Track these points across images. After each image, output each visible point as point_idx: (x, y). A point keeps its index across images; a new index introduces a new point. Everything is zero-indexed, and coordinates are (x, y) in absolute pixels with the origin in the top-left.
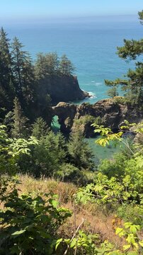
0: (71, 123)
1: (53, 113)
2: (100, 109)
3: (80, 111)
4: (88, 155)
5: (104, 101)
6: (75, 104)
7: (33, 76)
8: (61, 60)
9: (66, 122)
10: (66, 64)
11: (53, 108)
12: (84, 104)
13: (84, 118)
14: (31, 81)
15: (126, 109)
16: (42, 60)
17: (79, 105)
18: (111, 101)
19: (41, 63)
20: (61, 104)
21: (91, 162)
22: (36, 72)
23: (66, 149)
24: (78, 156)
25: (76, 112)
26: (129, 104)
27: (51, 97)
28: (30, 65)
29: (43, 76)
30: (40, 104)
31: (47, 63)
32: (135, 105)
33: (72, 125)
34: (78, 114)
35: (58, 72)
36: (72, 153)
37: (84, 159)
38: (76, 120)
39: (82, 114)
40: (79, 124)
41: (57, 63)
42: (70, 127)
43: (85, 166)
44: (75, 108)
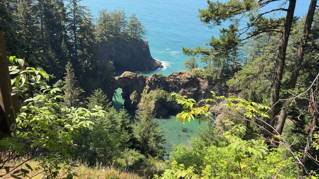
0: (138, 98)
1: (116, 85)
2: (175, 83)
3: (150, 84)
4: (158, 139)
5: (180, 73)
6: (145, 75)
7: (93, 37)
8: (129, 20)
9: (132, 97)
10: (135, 26)
11: (117, 78)
12: (156, 76)
13: (155, 94)
14: (90, 43)
15: (206, 84)
16: (105, 19)
17: (150, 77)
18: (188, 73)
19: (104, 22)
20: (127, 74)
21: (161, 148)
22: (97, 33)
23: (130, 130)
24: (146, 141)
25: (144, 85)
26: (209, 79)
27: (115, 64)
28: (90, 24)
29: (105, 37)
30: (99, 73)
31: (112, 24)
32: (217, 81)
33: (139, 101)
34: (147, 87)
35: (126, 35)
36: (137, 136)
37: (152, 144)
38: (145, 95)
39: (152, 88)
40: (148, 100)
41: (124, 24)
42: (136, 104)
43: (153, 153)
44: (143, 79)
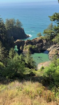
0: (23, 48)
1: (15, 45)
2: (35, 42)
3: (26, 43)
5: (36, 39)
6: (24, 40)
8: (16, 22)
9: (21, 48)
10: (19, 23)
11: (15, 42)
12: (28, 40)
13: (28, 46)
14: (4, 31)
15: (45, 41)
16: (8, 22)
17: (26, 41)
18: (39, 38)
19: (8, 23)
20: (18, 40)
22: (6, 27)
25: (24, 44)
26: (46, 40)
27: (14, 37)
28: (3, 24)
29: (9, 28)
30: (9, 41)
31: (10, 23)
32: (49, 40)
33: (23, 49)
34: (25, 44)
35: (16, 27)
38: (25, 47)
39: (27, 44)
40: (26, 49)
41: (15, 23)
42: (22, 50)
44: (24, 42)
